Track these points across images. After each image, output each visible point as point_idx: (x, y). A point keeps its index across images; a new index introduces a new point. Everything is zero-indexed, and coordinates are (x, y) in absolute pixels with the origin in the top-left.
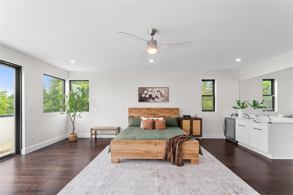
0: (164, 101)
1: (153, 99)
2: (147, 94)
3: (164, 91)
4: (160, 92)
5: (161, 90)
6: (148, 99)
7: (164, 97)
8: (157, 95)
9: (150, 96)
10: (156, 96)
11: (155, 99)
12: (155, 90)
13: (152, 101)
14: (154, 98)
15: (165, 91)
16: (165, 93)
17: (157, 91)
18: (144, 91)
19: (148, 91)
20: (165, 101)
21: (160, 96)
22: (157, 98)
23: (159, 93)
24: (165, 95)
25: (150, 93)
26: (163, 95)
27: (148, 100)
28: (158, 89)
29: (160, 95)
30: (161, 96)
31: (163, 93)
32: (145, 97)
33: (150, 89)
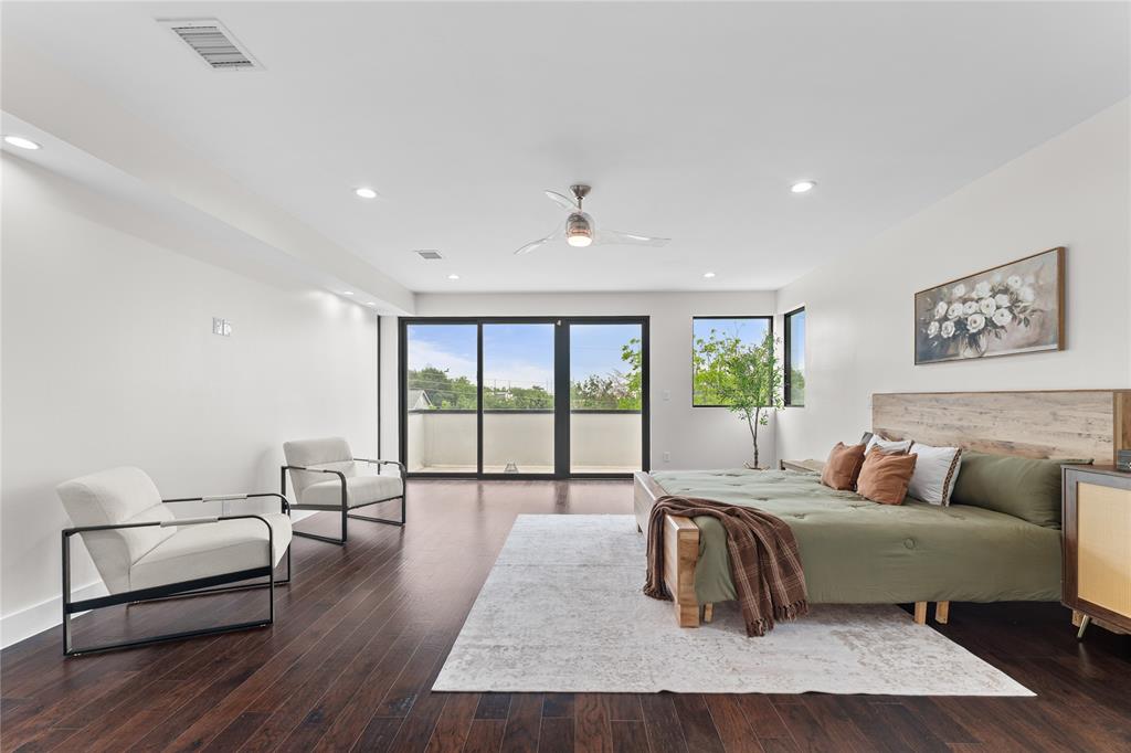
0: (1030, 345)
1: (973, 340)
2: (945, 318)
3: (1031, 279)
4: (1006, 291)
5: (1014, 282)
6: (952, 344)
7: (1034, 318)
8: (990, 312)
9: (961, 324)
10: (989, 322)
11: (983, 341)
12: (983, 289)
13: (969, 353)
14: (979, 332)
15: (1037, 276)
16: (1039, 291)
17: (992, 290)
18: (935, 304)
19: (950, 303)
20: (1036, 343)
21: (1004, 318)
22: (992, 334)
23: (1004, 300)
24: (1036, 307)
25: (958, 310)
26: (1024, 309)
27: (951, 351)
28: (997, 278)
29: (1006, 312)
30: (1014, 317)
31: (1027, 295)
32: (938, 337)
33: (960, 290)
